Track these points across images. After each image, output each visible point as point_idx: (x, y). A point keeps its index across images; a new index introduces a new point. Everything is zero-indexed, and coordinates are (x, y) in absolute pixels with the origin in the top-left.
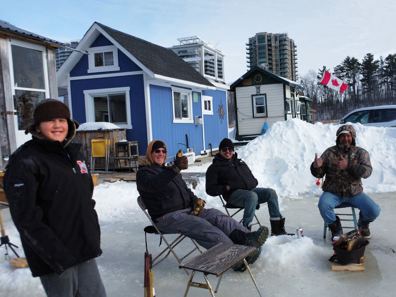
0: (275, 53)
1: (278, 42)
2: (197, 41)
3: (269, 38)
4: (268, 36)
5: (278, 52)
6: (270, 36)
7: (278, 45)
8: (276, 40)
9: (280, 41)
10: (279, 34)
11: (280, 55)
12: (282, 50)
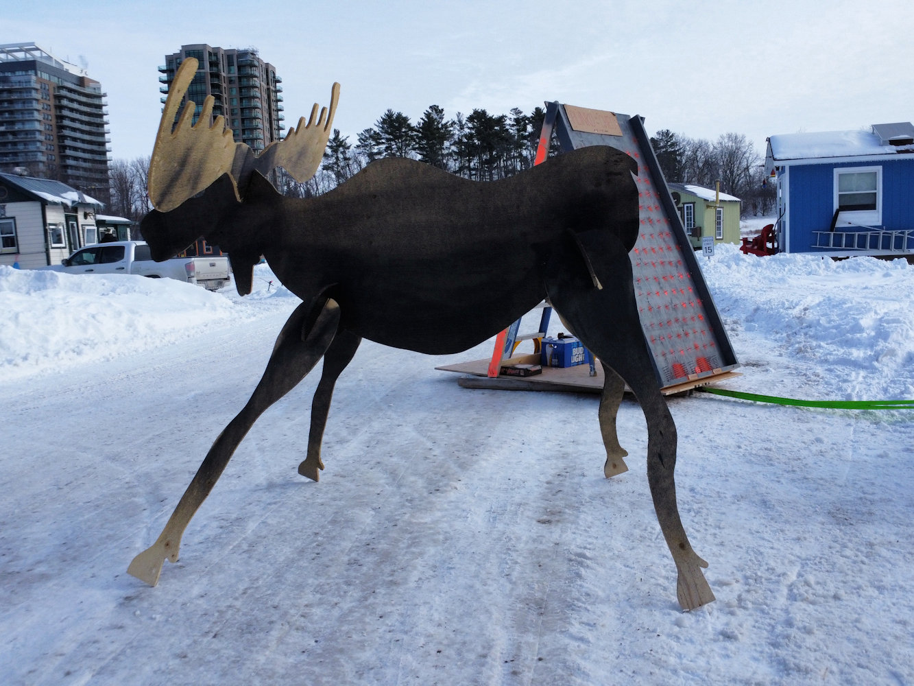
0: (230, 94)
1: (235, 69)
2: (37, 54)
3: (214, 58)
4: (210, 54)
5: (235, 92)
6: (216, 55)
7: (236, 75)
8: (230, 64)
9: (239, 68)
10: (238, 51)
11: (241, 99)
12: (245, 87)
